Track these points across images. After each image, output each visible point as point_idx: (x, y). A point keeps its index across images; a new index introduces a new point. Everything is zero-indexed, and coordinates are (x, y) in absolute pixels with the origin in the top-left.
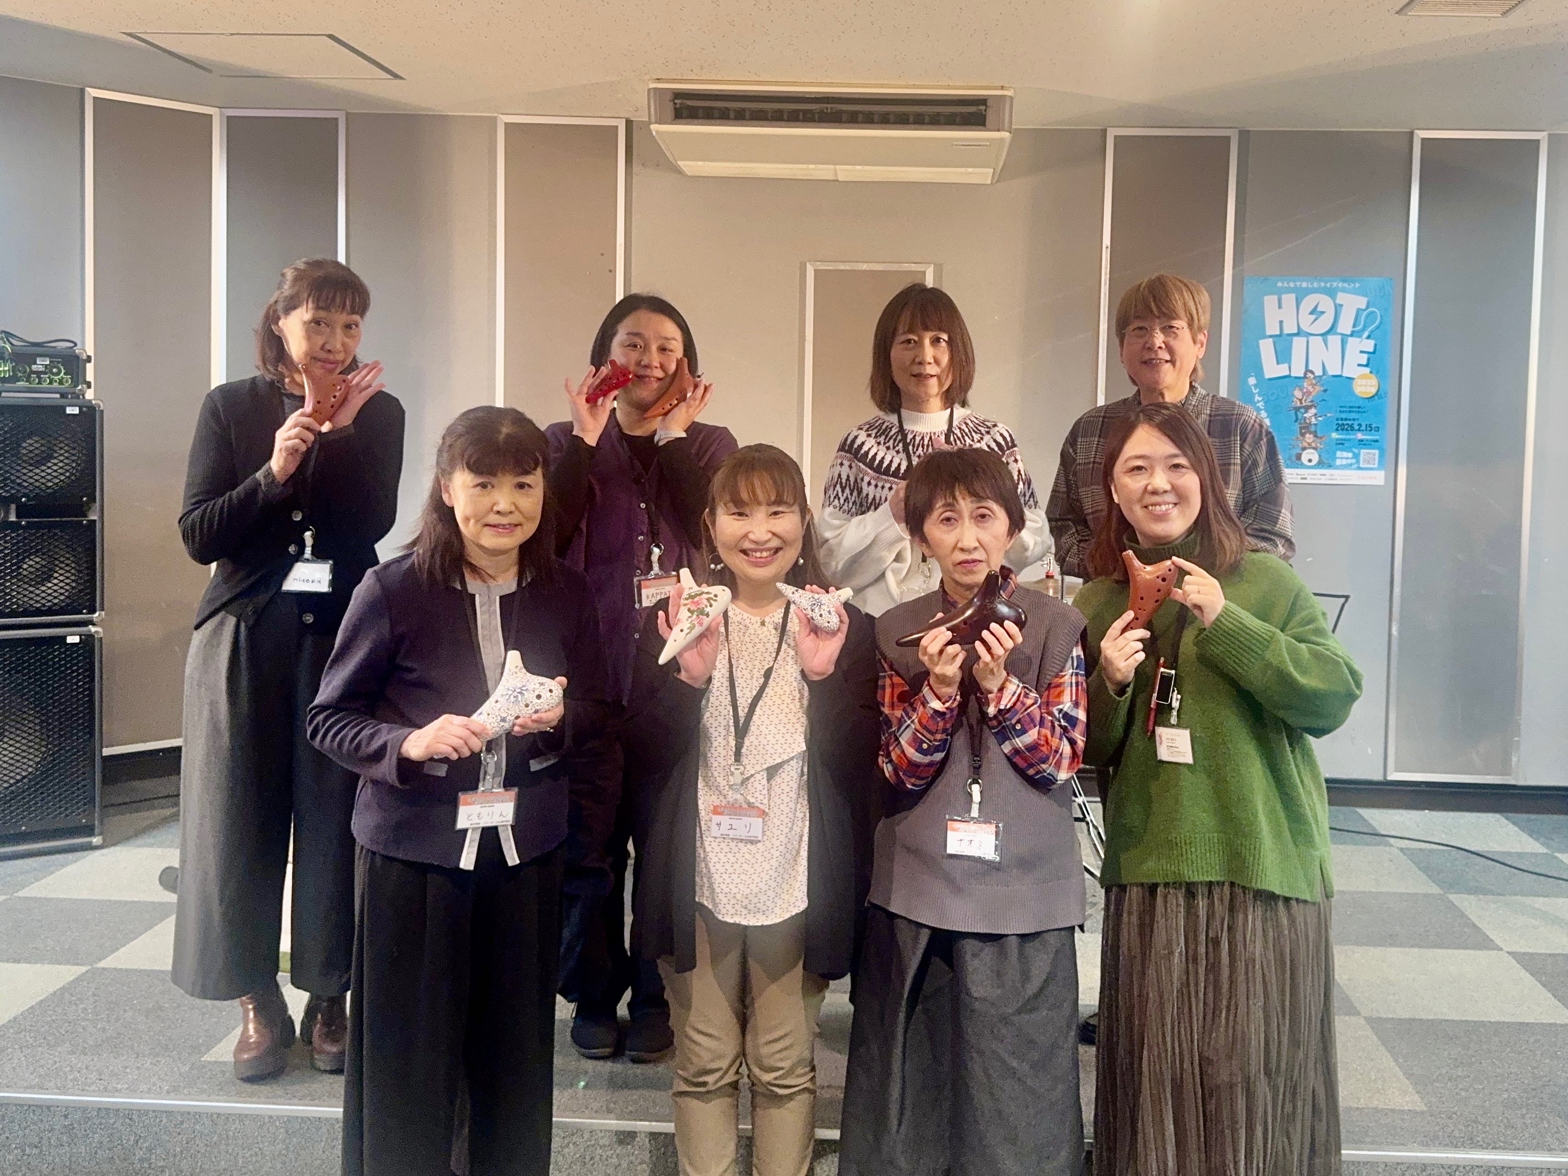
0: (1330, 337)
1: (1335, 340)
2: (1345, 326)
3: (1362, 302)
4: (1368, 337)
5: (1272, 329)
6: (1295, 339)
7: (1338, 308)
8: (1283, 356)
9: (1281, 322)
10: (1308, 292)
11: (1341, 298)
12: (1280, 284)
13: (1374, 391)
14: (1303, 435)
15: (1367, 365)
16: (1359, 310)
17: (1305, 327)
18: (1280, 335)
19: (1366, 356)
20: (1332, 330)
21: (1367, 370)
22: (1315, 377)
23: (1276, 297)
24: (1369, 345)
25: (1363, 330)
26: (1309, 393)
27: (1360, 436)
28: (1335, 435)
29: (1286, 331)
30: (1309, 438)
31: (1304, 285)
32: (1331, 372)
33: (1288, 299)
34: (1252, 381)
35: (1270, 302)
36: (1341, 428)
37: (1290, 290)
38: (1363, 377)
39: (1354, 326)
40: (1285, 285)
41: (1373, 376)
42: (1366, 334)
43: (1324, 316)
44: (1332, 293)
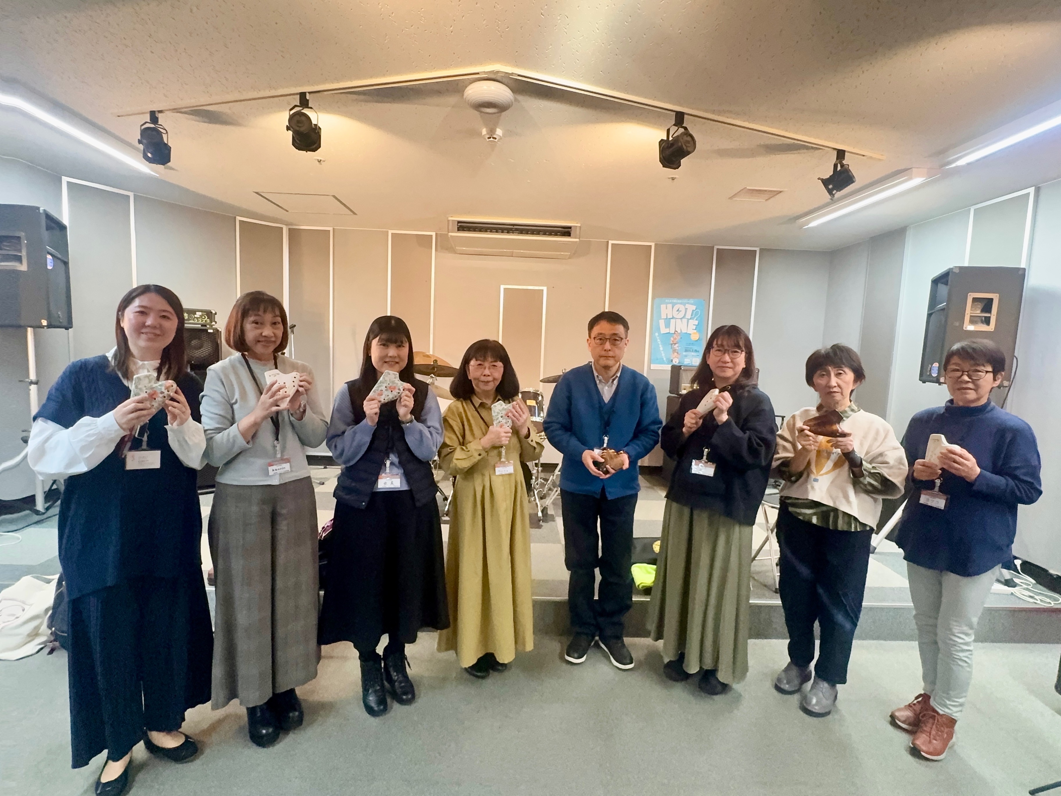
0: (683, 319)
1: (685, 321)
2: (689, 316)
3: (694, 307)
4: (696, 320)
5: (664, 316)
6: (671, 320)
7: (686, 309)
8: (668, 325)
9: (667, 314)
10: (677, 304)
11: (687, 306)
12: (666, 301)
13: (698, 338)
14: (674, 353)
15: (695, 329)
16: (693, 311)
17: (675, 316)
18: (667, 318)
19: (695, 326)
20: (683, 317)
21: (696, 331)
22: (678, 333)
23: (665, 305)
24: (696, 323)
25: (695, 317)
26: (675, 339)
27: (693, 354)
28: (684, 353)
29: (669, 317)
30: (676, 354)
31: (675, 301)
32: (683, 332)
33: (670, 306)
34: (657, 334)
35: (663, 306)
36: (686, 351)
37: (670, 303)
38: (694, 333)
39: (692, 316)
40: (668, 301)
41: (698, 333)
42: (695, 318)
43: (681, 312)
44: (684, 304)
